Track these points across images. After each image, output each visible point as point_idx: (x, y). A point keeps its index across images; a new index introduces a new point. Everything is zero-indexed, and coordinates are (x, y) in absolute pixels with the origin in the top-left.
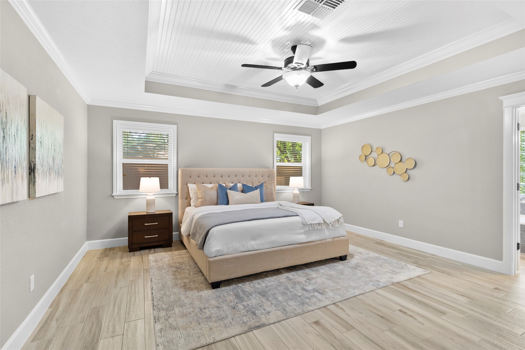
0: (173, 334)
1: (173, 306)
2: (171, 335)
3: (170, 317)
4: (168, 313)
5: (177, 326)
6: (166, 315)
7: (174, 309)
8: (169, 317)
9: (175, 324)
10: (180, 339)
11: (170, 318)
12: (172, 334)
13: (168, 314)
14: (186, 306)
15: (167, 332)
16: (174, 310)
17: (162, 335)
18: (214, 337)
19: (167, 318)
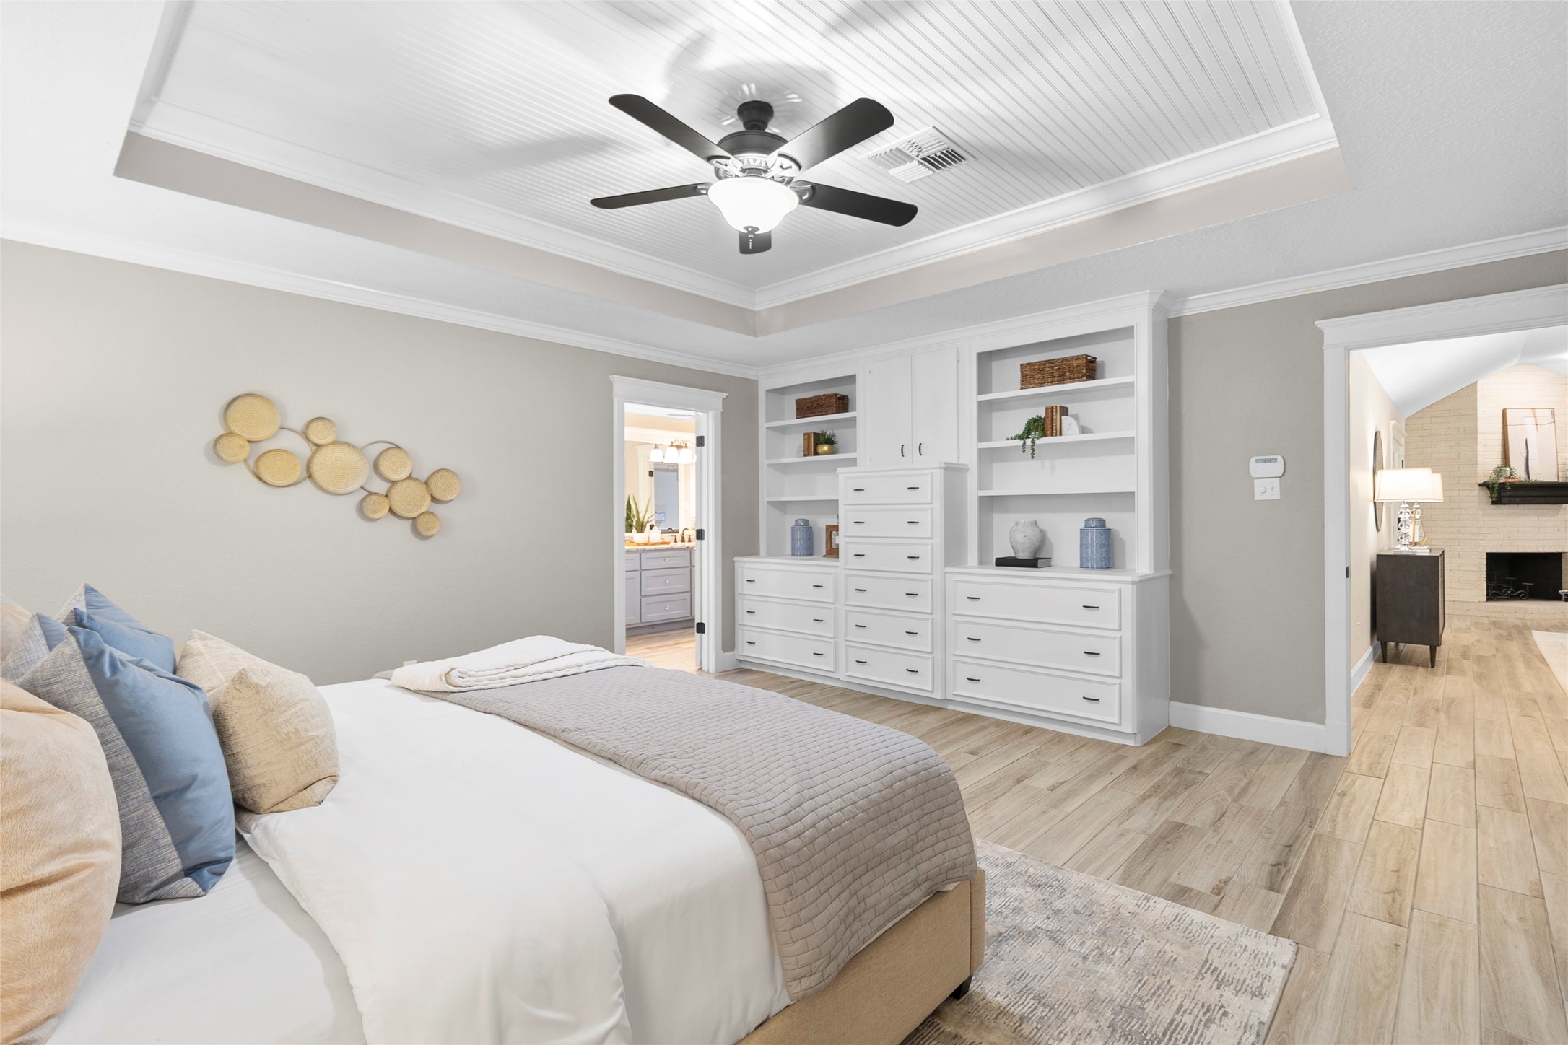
0: (1231, 963)
1: (1164, 1034)
2: (1236, 965)
3: (1206, 1008)
4: (1202, 1023)
5: (1203, 971)
6: (1213, 1022)
7: (1171, 1023)
8: (1208, 1010)
9: (1206, 980)
10: (1221, 944)
11: (1206, 1005)
12: (1233, 965)
13: (1204, 1019)
14: (1125, 1002)
15: (1242, 979)
16: (1173, 1020)
17: (1261, 979)
18: (1146, 901)
19: (1215, 1013)
